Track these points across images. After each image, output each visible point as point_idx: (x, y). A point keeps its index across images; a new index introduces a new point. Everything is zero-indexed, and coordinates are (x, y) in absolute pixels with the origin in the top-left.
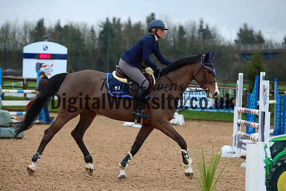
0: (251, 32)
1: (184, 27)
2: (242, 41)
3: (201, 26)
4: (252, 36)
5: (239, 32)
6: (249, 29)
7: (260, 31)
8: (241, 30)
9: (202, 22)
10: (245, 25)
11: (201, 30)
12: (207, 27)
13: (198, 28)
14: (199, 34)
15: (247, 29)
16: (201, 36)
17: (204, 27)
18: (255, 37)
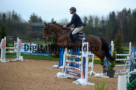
0: (36, 17)
1: (5, 14)
2: (32, 21)
3: (13, 14)
4: (37, 19)
5: (31, 17)
6: (36, 16)
7: (40, 17)
8: (31, 16)
9: (14, 12)
10: (34, 14)
11: (13, 15)
12: (16, 14)
13: (12, 15)
14: (12, 18)
15: (34, 15)
16: (13, 18)
17: (15, 14)
18: (38, 19)
